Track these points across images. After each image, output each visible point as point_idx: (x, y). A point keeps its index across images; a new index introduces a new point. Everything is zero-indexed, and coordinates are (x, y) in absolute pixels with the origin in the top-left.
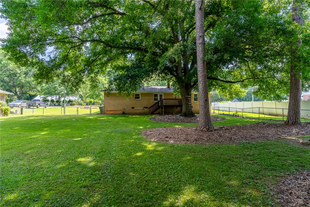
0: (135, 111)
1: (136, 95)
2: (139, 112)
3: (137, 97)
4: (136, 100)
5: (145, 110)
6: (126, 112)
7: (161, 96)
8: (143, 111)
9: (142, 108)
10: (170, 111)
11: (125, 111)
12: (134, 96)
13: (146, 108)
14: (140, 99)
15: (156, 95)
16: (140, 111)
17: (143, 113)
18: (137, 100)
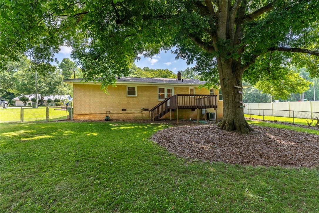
0: (127, 115)
1: (129, 88)
2: (135, 118)
3: (131, 92)
4: (129, 97)
5: (144, 113)
6: (111, 117)
7: (169, 91)
8: (141, 115)
9: (139, 111)
10: (183, 116)
11: (110, 115)
12: (126, 90)
13: (146, 110)
14: (136, 95)
15: (162, 90)
16: (136, 115)
17: (141, 118)
18: (131, 97)
